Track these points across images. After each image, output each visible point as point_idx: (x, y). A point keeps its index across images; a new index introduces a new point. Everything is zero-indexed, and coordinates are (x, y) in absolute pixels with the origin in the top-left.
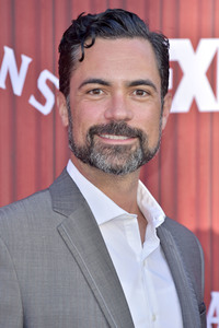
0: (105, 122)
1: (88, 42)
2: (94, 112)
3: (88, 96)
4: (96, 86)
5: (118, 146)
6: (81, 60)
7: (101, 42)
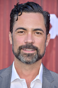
0: (24, 44)
1: (20, 14)
2: (21, 40)
3: (19, 34)
4: (22, 30)
5: (29, 54)
6: (17, 20)
7: (24, 14)
